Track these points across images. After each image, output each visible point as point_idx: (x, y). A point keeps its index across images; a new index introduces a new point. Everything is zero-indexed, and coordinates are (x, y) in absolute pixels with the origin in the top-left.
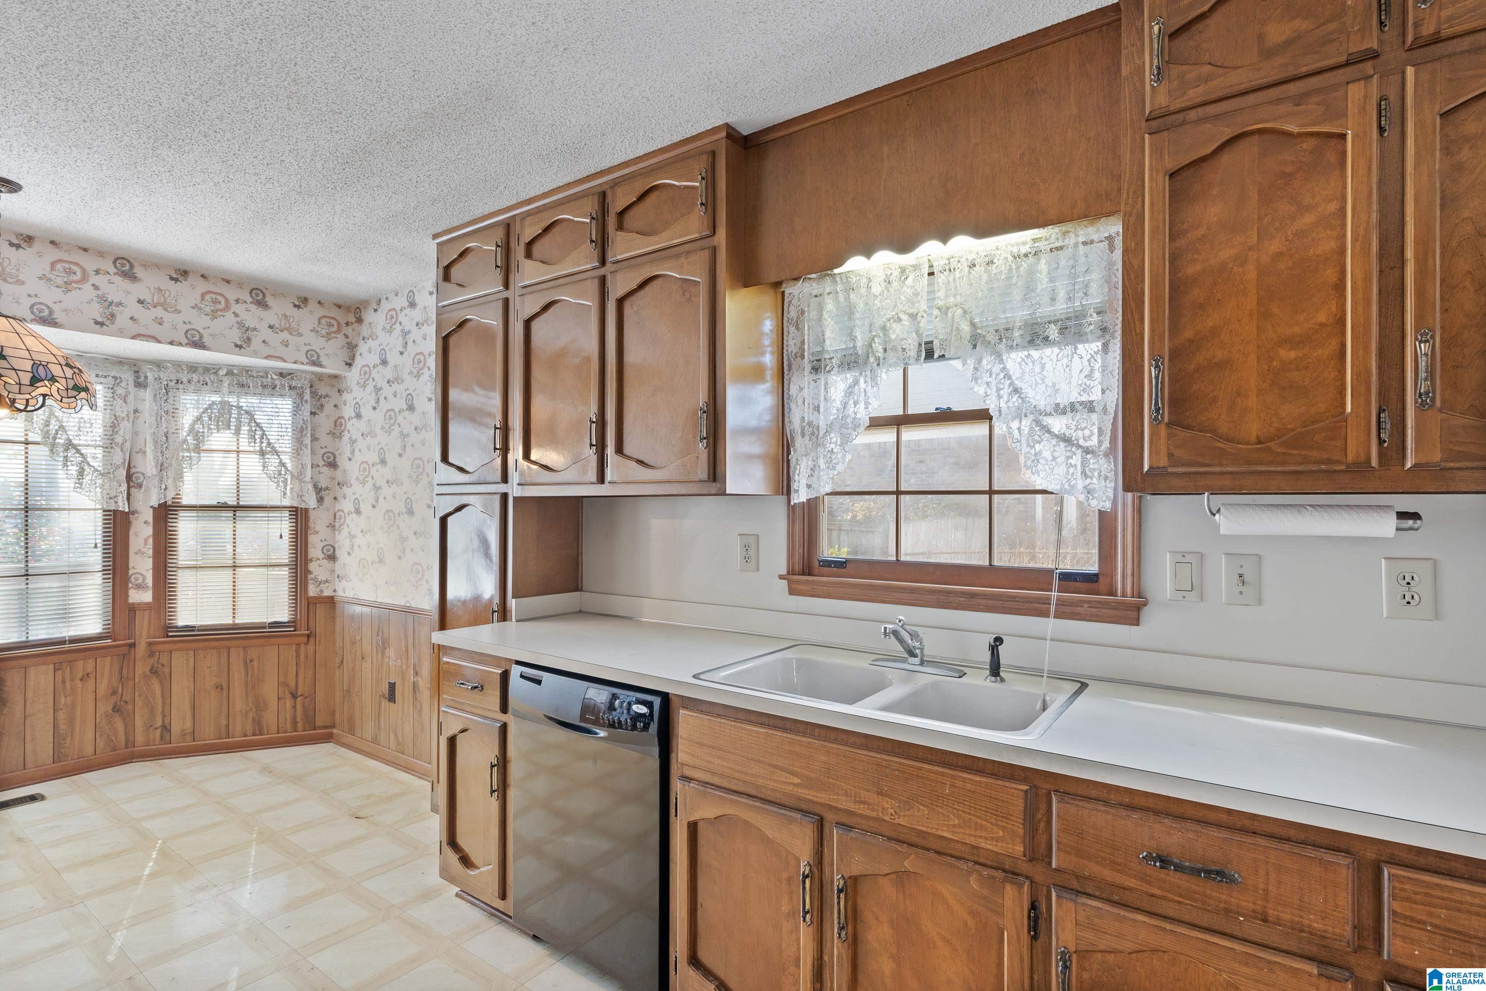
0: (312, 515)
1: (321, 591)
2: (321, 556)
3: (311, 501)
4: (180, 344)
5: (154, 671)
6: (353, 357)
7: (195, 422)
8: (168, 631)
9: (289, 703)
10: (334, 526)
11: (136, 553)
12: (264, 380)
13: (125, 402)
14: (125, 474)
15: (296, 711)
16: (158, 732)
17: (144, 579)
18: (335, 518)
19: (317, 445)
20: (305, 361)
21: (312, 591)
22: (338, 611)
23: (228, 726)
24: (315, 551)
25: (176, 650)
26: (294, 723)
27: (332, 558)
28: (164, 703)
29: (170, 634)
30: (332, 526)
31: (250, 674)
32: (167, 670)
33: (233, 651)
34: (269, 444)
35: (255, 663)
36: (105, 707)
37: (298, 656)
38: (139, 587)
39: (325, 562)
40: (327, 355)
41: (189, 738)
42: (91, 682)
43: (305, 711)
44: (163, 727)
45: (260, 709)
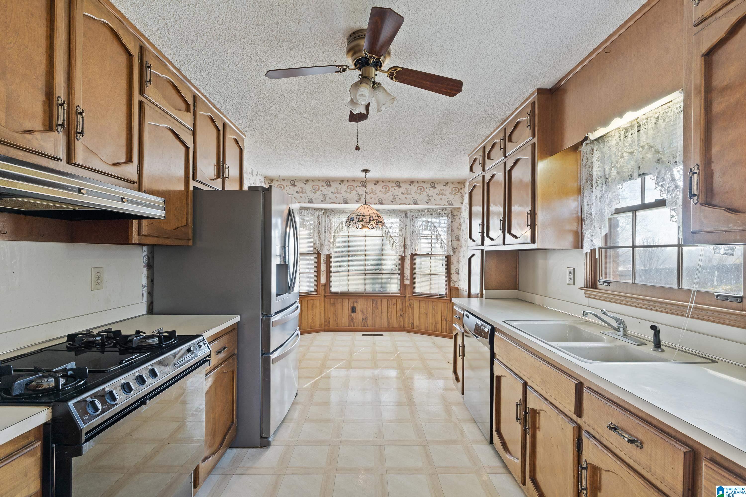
0: (452, 258)
1: (455, 285)
2: (454, 273)
3: (451, 254)
4: (411, 204)
5: (410, 305)
6: (463, 201)
7: (419, 227)
8: (413, 294)
9: (445, 323)
11: (406, 269)
12: (437, 212)
13: (403, 223)
14: (403, 244)
15: (446, 326)
16: (411, 324)
17: (408, 277)
18: (458, 259)
19: (453, 233)
20: (447, 204)
21: (452, 285)
22: (459, 292)
23: (428, 327)
24: (453, 271)
25: (415, 299)
26: (446, 330)
27: (458, 273)
28: (412, 316)
30: (458, 262)
31: (434, 311)
32: (413, 306)
33: (429, 302)
34: (439, 233)
35: (435, 307)
36: (399, 314)
37: (447, 307)
38: (407, 279)
39: (456, 275)
40: (454, 201)
41: (418, 328)
42: (395, 306)
43: (449, 327)
44: (412, 323)
45: (436, 323)
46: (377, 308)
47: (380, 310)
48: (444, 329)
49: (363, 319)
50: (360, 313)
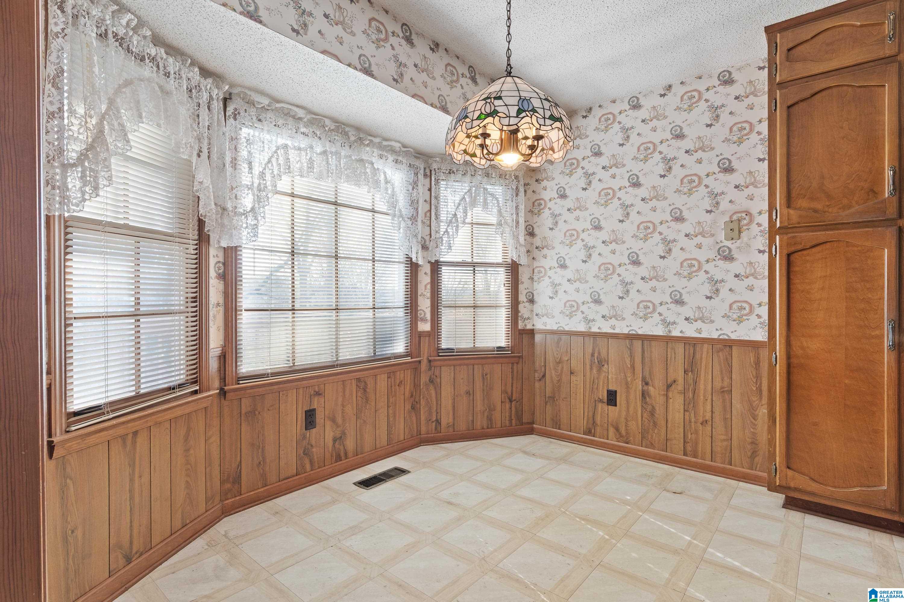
0: (520, 270)
1: (526, 325)
2: (525, 300)
3: (523, 261)
5: (431, 381)
8: (438, 353)
9: (508, 406)
10: (533, 279)
11: (420, 296)
15: (511, 411)
16: (434, 424)
17: (425, 314)
18: (533, 273)
21: (521, 326)
22: (535, 339)
23: (473, 421)
24: (522, 297)
25: (444, 366)
26: (511, 420)
27: (532, 301)
28: (437, 404)
29: (440, 354)
30: (531, 279)
31: (486, 384)
32: (438, 380)
33: (476, 367)
35: (488, 376)
36: (408, 407)
37: (512, 372)
38: (423, 319)
39: (527, 304)
41: (451, 430)
42: (402, 388)
43: (517, 411)
44: (437, 420)
45: (491, 409)
46: (367, 400)
47: (373, 404)
48: (507, 419)
49: (335, 440)
50: (328, 424)
